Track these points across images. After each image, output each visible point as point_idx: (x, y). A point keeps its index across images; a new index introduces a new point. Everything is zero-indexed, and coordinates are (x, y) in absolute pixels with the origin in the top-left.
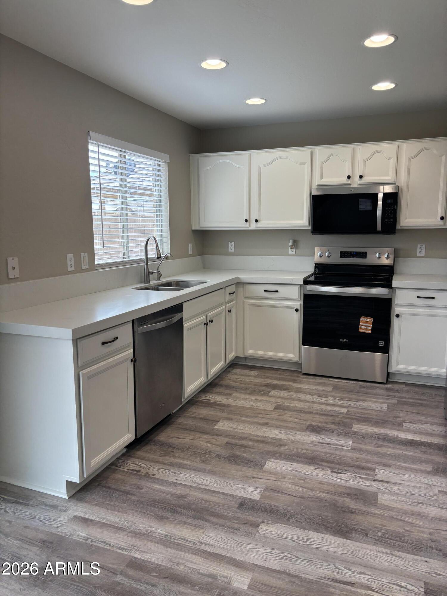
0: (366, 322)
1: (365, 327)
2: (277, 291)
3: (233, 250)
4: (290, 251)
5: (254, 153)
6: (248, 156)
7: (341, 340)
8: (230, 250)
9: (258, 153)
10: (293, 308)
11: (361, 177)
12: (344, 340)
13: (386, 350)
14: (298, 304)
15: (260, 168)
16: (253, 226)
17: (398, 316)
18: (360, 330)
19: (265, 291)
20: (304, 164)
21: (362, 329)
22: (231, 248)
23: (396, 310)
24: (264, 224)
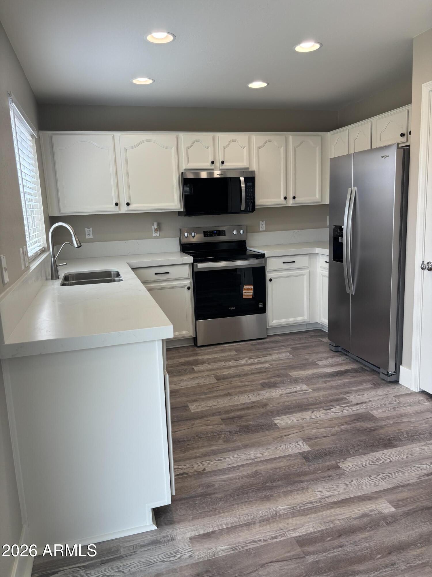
0: (248, 289)
1: (248, 294)
2: (168, 273)
3: (91, 237)
4: (154, 234)
5: (118, 134)
6: (111, 137)
7: (229, 308)
8: (87, 237)
9: (122, 135)
10: (184, 287)
11: (223, 162)
12: (232, 308)
13: (263, 310)
14: (189, 282)
15: (126, 150)
16: (124, 209)
17: (271, 280)
18: (244, 297)
19: (156, 274)
20: (171, 148)
21: (245, 295)
22: (89, 235)
23: (269, 275)
24: (136, 207)
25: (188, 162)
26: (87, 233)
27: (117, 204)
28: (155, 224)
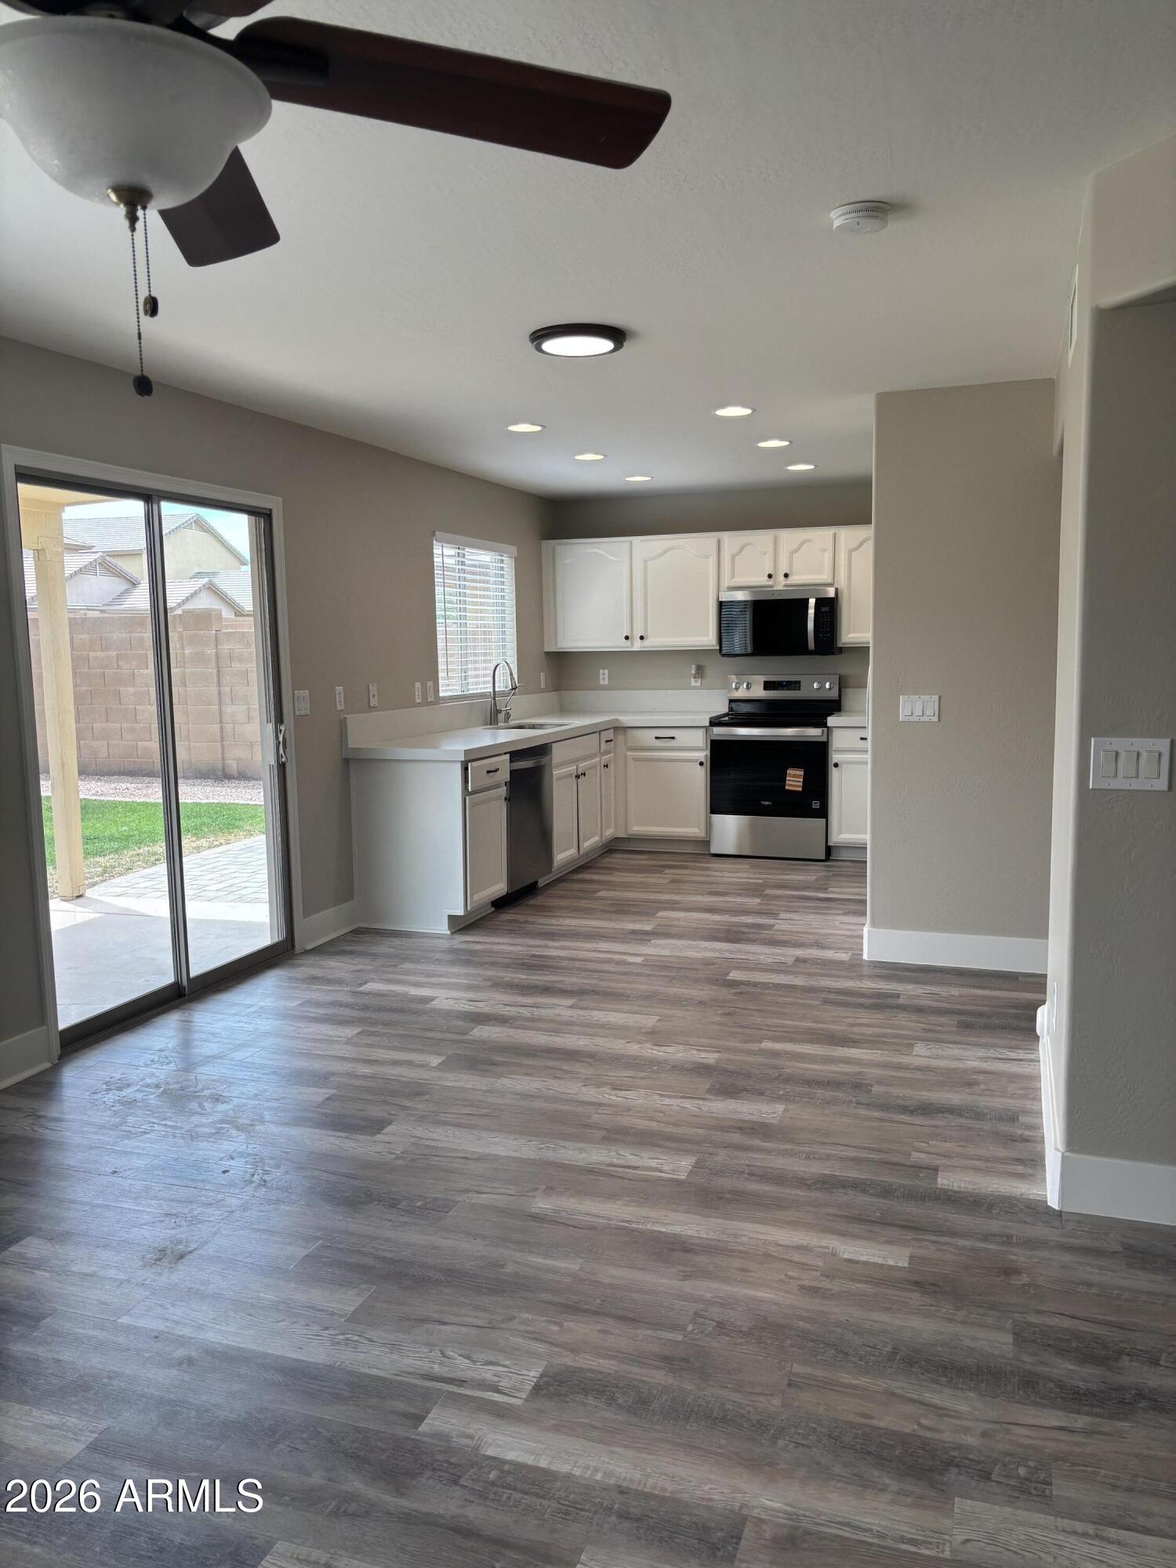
0: (794, 776)
1: (794, 783)
2: (673, 738)
3: (606, 682)
4: (693, 683)
5: (637, 540)
6: (627, 545)
7: (762, 802)
8: (602, 682)
9: (642, 541)
10: (696, 761)
11: (786, 576)
12: (767, 803)
13: (823, 813)
14: (704, 755)
15: (645, 562)
16: (637, 646)
17: (836, 765)
18: (787, 787)
19: (656, 738)
20: (708, 557)
21: (791, 786)
22: (604, 679)
23: (835, 757)
24: (654, 642)
25: (733, 576)
26: (601, 677)
27: (627, 638)
28: (694, 667)
